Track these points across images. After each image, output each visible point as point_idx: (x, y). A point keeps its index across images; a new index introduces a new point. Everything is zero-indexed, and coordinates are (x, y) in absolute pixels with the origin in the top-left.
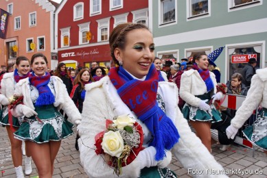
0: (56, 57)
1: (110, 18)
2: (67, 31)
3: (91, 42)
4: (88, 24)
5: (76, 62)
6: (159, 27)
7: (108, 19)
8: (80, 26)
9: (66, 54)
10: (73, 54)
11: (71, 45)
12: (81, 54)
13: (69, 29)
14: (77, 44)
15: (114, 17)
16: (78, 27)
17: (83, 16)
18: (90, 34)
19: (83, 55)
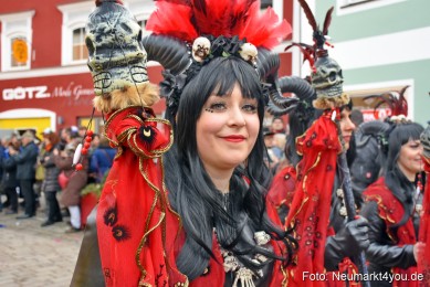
2: (23, 23)
5: (52, 115)
8: (65, 9)
9: (20, 90)
10: (42, 92)
11: (35, 65)
12: (67, 93)
13: (28, 17)
14: (57, 62)
16: (59, 15)
19: (73, 96)
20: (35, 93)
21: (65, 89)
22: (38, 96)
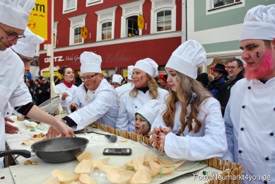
0: (37, 62)
1: (115, 8)
2: (54, 27)
3: (86, 42)
4: (83, 17)
6: (208, 13)
7: (113, 10)
8: (71, 20)
11: (58, 46)
12: (71, 59)
13: (56, 24)
14: (67, 45)
15: (121, 6)
16: (70, 22)
17: (76, 7)
18: (86, 30)
19: (74, 60)
20: (57, 59)
21: (70, 57)
22: (59, 60)
